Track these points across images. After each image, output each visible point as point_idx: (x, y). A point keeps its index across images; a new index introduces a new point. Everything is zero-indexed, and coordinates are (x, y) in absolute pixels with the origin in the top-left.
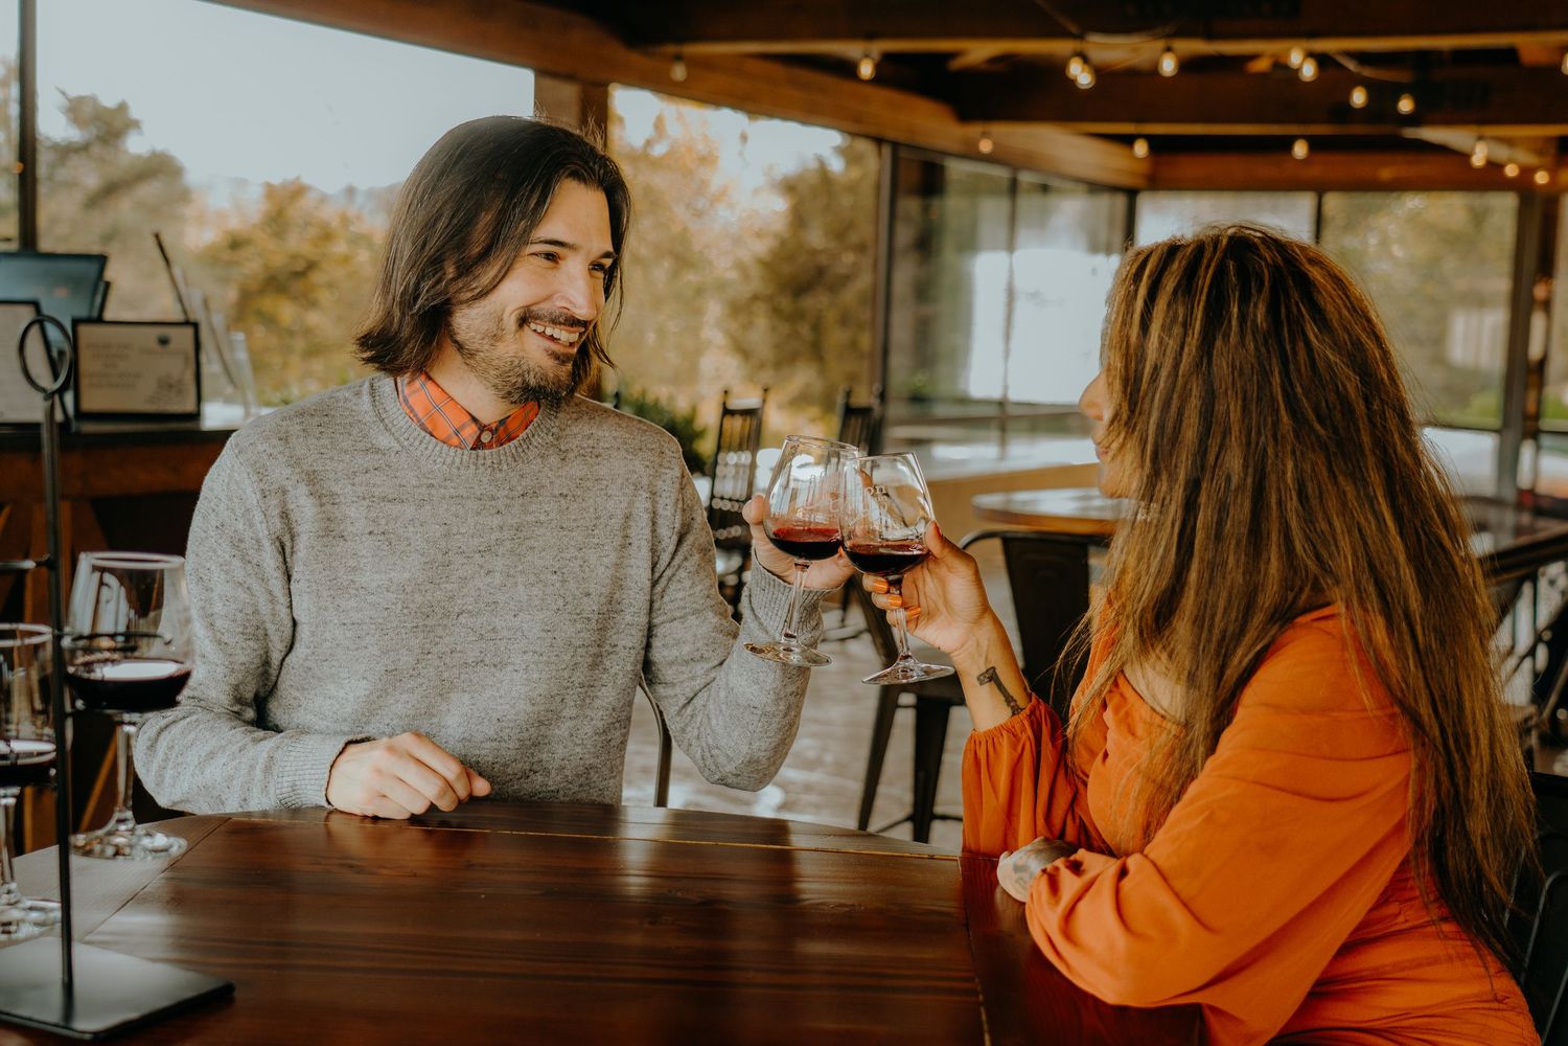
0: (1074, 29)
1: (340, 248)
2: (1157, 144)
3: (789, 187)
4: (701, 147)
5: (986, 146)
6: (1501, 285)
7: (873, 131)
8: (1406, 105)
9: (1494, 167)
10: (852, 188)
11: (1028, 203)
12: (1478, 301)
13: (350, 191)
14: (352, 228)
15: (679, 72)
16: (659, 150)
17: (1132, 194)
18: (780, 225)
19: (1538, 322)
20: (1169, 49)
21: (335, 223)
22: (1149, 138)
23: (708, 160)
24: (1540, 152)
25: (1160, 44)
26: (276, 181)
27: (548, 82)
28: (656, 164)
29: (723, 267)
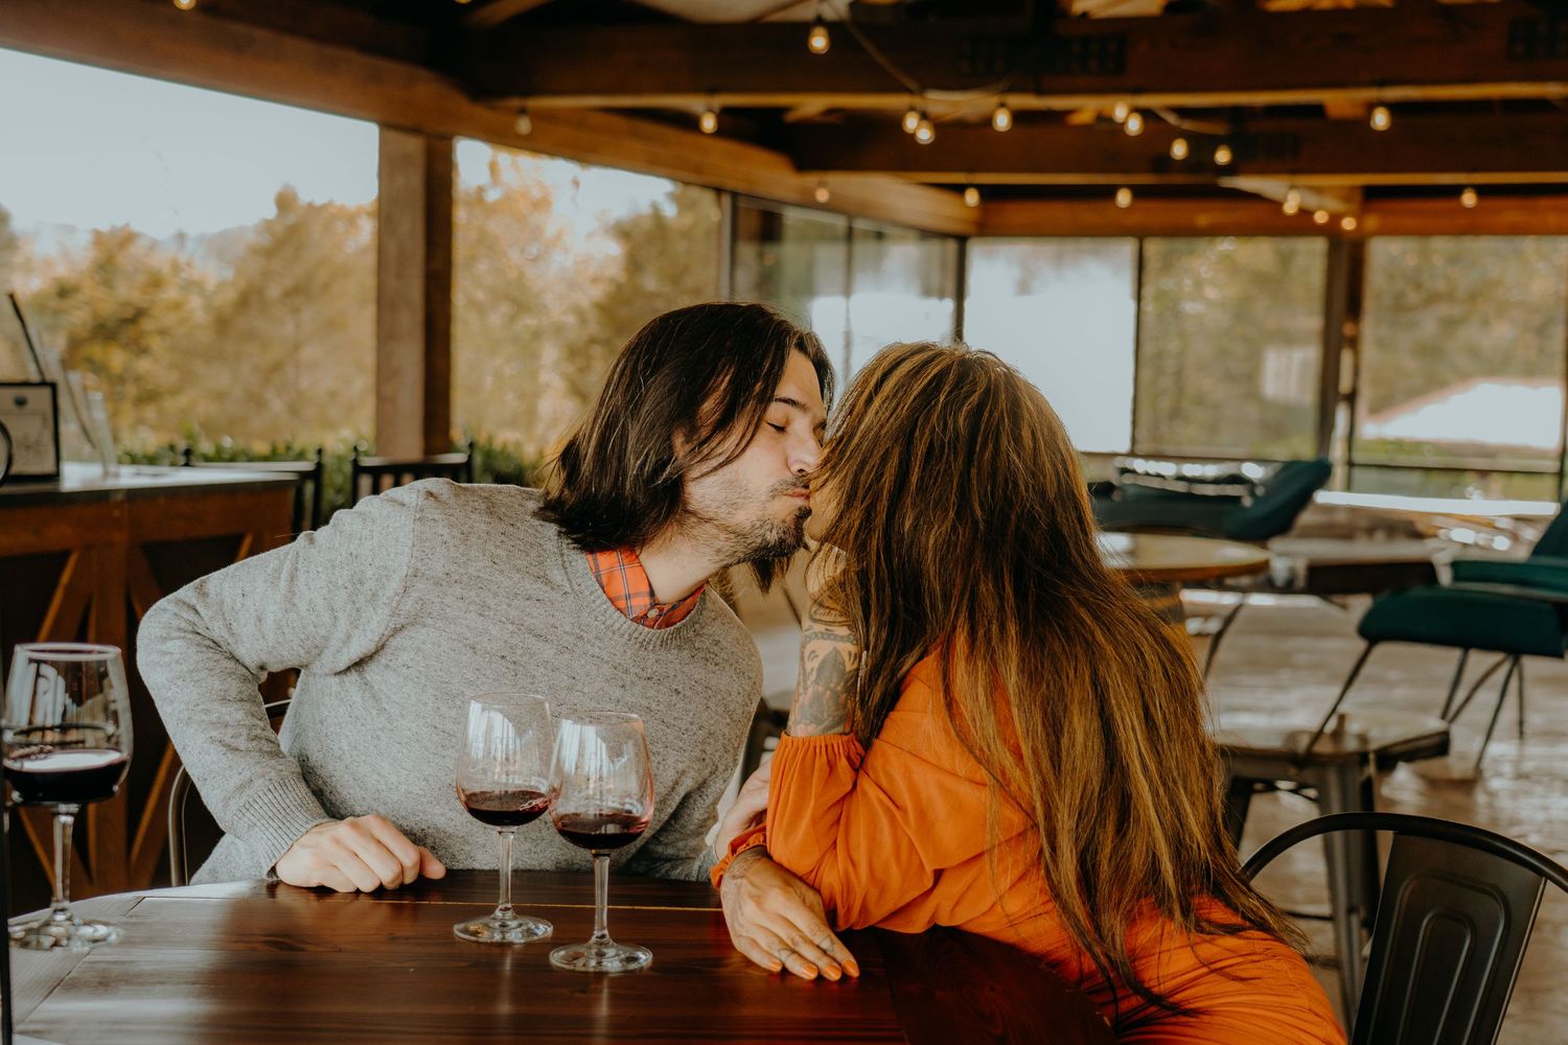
0: (912, 85)
1: (171, 294)
2: (989, 193)
3: (623, 232)
4: (536, 193)
5: (822, 196)
6: (1313, 322)
7: (716, 181)
8: (1223, 156)
9: (1305, 213)
10: (686, 234)
11: (863, 249)
12: (1288, 339)
13: (181, 237)
14: (184, 275)
15: (524, 125)
16: (493, 195)
17: (962, 240)
18: (615, 271)
19: (1346, 358)
20: (1002, 105)
21: (166, 270)
22: (980, 188)
23: (542, 204)
24: (1347, 199)
25: (994, 100)
26: (104, 227)
27: (392, 135)
28: (491, 210)
29: (557, 310)
